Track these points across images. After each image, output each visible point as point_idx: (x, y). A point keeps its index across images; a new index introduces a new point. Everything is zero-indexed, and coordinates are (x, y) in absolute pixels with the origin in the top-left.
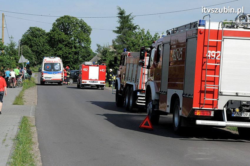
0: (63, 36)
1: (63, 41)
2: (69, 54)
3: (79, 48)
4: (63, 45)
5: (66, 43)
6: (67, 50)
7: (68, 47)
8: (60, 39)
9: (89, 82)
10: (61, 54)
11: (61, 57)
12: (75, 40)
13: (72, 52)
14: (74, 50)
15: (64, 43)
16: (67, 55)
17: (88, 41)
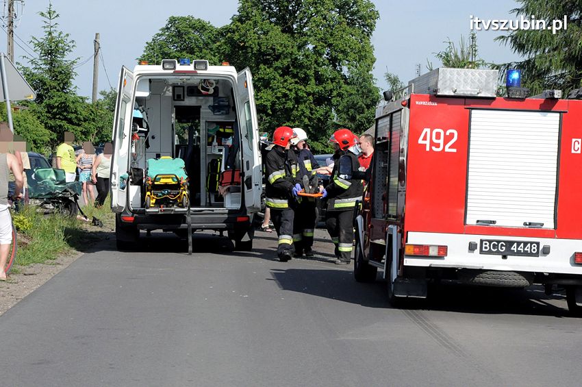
0: (277, 38)
1: (277, 58)
2: (298, 100)
3: (333, 80)
4: (276, 69)
5: (286, 62)
6: (291, 87)
7: (294, 76)
8: (264, 48)
9: (472, 247)
10: (269, 104)
11: (269, 111)
12: (317, 52)
13: (309, 94)
14: (313, 87)
15: (277, 64)
16: (290, 105)
17: (364, 57)
